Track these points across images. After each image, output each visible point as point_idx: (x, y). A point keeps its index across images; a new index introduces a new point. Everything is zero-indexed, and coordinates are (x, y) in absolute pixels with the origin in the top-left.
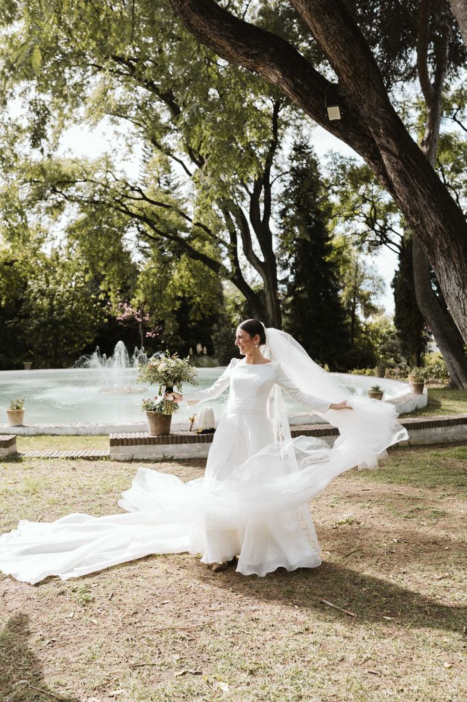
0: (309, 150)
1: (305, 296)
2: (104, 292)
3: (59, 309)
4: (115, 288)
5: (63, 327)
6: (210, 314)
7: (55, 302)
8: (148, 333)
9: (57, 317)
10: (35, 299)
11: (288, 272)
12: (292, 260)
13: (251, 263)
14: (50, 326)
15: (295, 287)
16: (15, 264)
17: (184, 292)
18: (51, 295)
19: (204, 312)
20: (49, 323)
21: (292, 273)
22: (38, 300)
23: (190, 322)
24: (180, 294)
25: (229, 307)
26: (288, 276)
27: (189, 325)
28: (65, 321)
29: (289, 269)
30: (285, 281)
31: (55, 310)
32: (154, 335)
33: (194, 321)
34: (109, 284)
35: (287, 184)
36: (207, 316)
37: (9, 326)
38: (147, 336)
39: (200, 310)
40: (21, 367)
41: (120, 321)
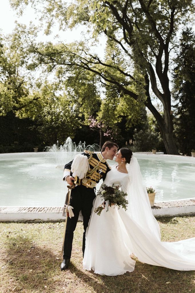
0: (192, 35)
1: (187, 114)
2: (81, 113)
3: (56, 121)
4: (87, 111)
5: (57, 130)
6: (137, 124)
7: (54, 117)
8: (104, 134)
9: (54, 125)
10: (45, 116)
11: (178, 101)
12: (180, 95)
13: (157, 96)
14: (50, 129)
15: (182, 109)
16: (39, 99)
17: (124, 113)
18: (52, 114)
19: (133, 123)
20: (50, 128)
21: (180, 101)
22: (46, 117)
23: (126, 128)
24: (122, 114)
25: (150, 122)
26: (178, 103)
27: (126, 130)
28: (58, 127)
29: (179, 99)
30: (176, 106)
31: (53, 122)
32: (108, 135)
33: (128, 127)
34: (84, 109)
35: (179, 53)
36: (135, 125)
37: (31, 130)
38: (104, 135)
39: (131, 122)
40: (33, 151)
41: (91, 127)
